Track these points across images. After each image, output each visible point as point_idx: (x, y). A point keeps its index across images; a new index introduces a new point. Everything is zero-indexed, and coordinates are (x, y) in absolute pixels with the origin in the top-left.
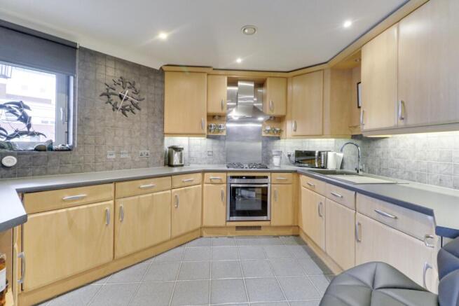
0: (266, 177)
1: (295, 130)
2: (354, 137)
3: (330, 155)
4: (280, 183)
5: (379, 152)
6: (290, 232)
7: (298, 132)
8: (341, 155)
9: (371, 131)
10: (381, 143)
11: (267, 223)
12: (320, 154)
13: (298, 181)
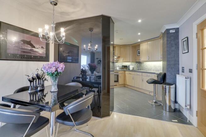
0: (118, 72)
1: (123, 60)
2: (136, 62)
3: (131, 66)
4: (121, 73)
5: (142, 65)
6: (123, 86)
7: (124, 61)
8: (133, 66)
9: (142, 61)
10: (143, 64)
11: (118, 84)
12: (128, 66)
13: (125, 73)
